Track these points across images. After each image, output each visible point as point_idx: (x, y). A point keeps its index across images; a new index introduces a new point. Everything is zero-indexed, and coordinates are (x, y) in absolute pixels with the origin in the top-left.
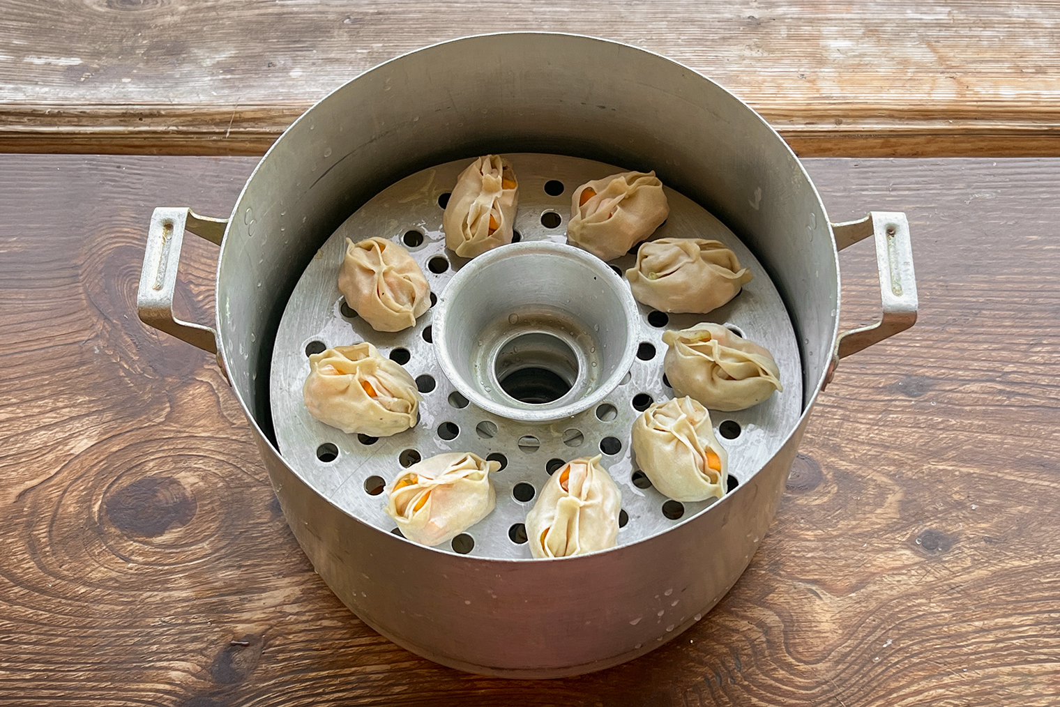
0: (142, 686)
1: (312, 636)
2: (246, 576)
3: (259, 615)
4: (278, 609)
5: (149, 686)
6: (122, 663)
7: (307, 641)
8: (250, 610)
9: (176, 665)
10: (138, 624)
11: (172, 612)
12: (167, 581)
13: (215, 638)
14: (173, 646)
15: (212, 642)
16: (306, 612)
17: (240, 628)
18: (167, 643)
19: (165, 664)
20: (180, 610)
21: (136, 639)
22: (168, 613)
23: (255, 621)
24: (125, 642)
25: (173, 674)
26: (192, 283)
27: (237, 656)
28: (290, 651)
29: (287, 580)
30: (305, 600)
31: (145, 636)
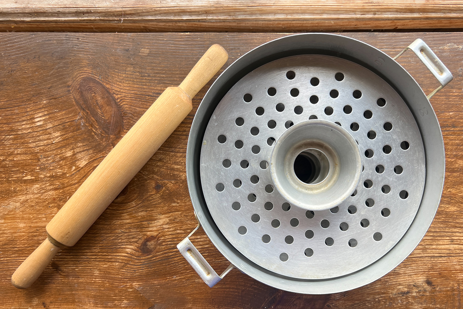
0: (117, 254)
1: (174, 236)
2: (149, 214)
3: (155, 229)
4: (161, 226)
5: (120, 254)
6: (110, 246)
7: (172, 238)
8: (152, 227)
9: (128, 247)
10: (113, 232)
11: (124, 228)
12: (121, 216)
13: (140, 237)
14: (126, 240)
15: (140, 239)
16: (171, 227)
17: (149, 233)
18: (124, 239)
19: (124, 246)
20: (127, 227)
21: (113, 238)
22: (123, 228)
23: (154, 231)
24: (110, 239)
25: (128, 250)
26: (115, 94)
27: (149, 243)
28: (167, 242)
29: (164, 216)
30: (170, 223)
31: (116, 236)
